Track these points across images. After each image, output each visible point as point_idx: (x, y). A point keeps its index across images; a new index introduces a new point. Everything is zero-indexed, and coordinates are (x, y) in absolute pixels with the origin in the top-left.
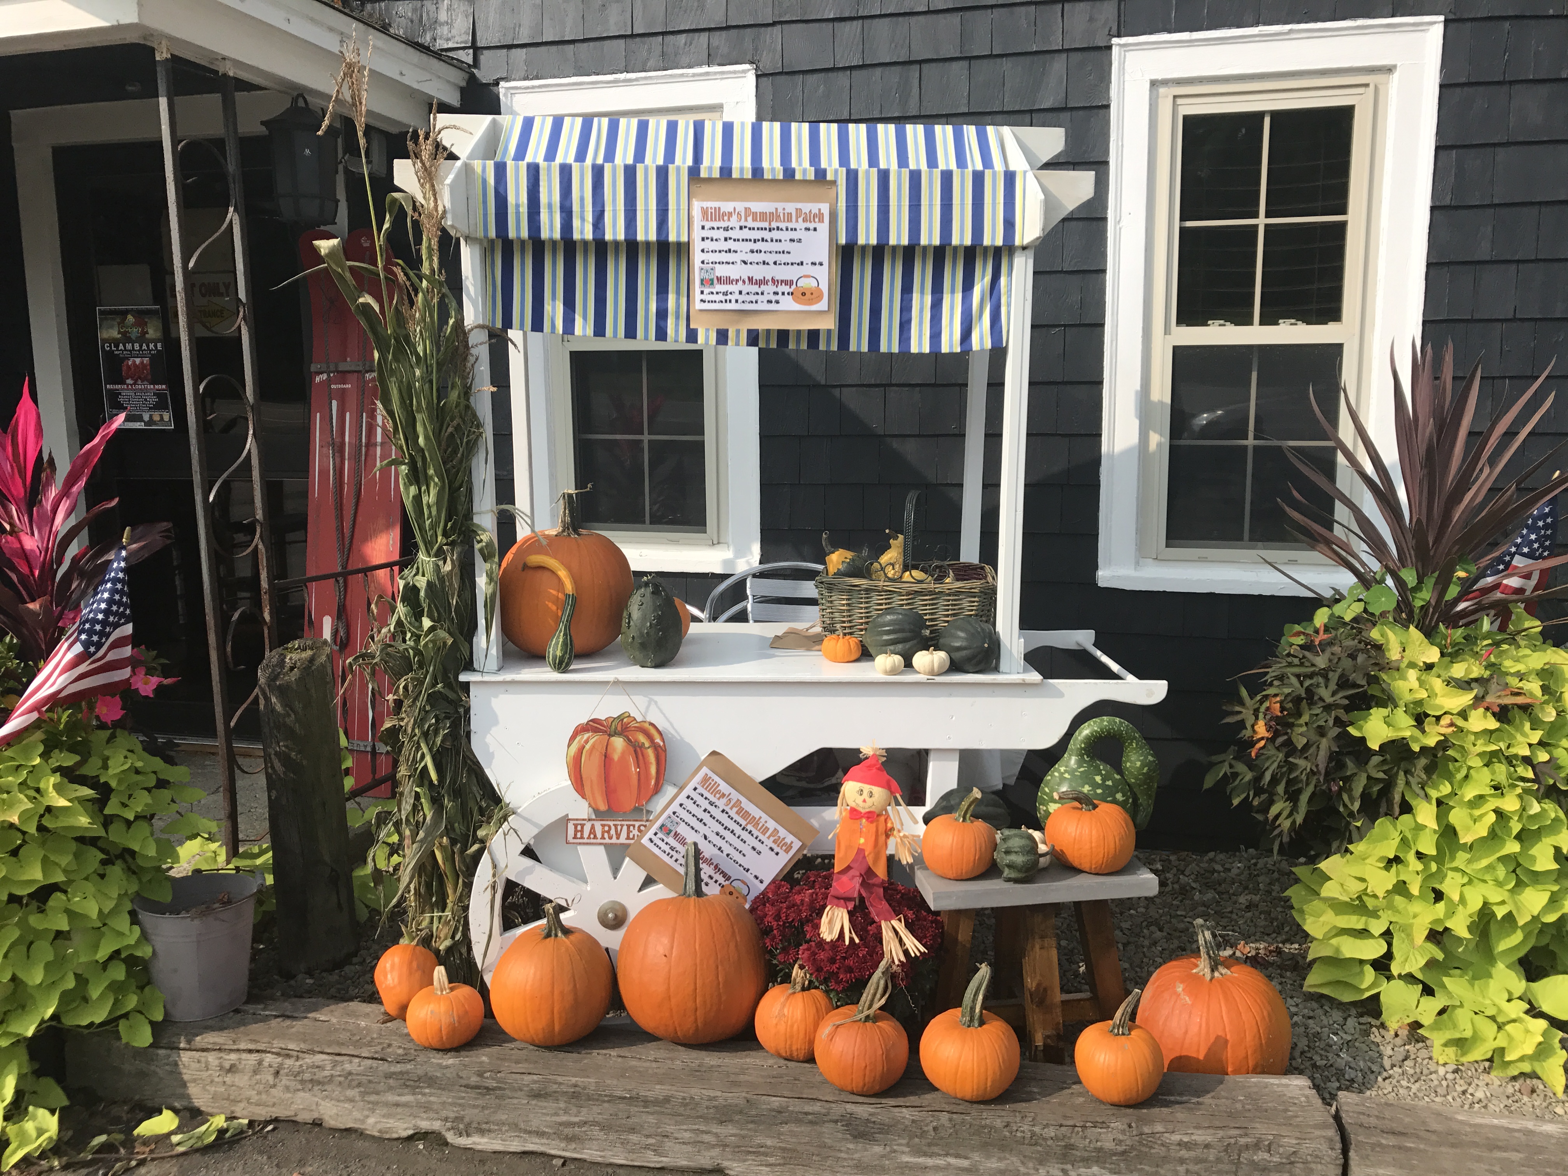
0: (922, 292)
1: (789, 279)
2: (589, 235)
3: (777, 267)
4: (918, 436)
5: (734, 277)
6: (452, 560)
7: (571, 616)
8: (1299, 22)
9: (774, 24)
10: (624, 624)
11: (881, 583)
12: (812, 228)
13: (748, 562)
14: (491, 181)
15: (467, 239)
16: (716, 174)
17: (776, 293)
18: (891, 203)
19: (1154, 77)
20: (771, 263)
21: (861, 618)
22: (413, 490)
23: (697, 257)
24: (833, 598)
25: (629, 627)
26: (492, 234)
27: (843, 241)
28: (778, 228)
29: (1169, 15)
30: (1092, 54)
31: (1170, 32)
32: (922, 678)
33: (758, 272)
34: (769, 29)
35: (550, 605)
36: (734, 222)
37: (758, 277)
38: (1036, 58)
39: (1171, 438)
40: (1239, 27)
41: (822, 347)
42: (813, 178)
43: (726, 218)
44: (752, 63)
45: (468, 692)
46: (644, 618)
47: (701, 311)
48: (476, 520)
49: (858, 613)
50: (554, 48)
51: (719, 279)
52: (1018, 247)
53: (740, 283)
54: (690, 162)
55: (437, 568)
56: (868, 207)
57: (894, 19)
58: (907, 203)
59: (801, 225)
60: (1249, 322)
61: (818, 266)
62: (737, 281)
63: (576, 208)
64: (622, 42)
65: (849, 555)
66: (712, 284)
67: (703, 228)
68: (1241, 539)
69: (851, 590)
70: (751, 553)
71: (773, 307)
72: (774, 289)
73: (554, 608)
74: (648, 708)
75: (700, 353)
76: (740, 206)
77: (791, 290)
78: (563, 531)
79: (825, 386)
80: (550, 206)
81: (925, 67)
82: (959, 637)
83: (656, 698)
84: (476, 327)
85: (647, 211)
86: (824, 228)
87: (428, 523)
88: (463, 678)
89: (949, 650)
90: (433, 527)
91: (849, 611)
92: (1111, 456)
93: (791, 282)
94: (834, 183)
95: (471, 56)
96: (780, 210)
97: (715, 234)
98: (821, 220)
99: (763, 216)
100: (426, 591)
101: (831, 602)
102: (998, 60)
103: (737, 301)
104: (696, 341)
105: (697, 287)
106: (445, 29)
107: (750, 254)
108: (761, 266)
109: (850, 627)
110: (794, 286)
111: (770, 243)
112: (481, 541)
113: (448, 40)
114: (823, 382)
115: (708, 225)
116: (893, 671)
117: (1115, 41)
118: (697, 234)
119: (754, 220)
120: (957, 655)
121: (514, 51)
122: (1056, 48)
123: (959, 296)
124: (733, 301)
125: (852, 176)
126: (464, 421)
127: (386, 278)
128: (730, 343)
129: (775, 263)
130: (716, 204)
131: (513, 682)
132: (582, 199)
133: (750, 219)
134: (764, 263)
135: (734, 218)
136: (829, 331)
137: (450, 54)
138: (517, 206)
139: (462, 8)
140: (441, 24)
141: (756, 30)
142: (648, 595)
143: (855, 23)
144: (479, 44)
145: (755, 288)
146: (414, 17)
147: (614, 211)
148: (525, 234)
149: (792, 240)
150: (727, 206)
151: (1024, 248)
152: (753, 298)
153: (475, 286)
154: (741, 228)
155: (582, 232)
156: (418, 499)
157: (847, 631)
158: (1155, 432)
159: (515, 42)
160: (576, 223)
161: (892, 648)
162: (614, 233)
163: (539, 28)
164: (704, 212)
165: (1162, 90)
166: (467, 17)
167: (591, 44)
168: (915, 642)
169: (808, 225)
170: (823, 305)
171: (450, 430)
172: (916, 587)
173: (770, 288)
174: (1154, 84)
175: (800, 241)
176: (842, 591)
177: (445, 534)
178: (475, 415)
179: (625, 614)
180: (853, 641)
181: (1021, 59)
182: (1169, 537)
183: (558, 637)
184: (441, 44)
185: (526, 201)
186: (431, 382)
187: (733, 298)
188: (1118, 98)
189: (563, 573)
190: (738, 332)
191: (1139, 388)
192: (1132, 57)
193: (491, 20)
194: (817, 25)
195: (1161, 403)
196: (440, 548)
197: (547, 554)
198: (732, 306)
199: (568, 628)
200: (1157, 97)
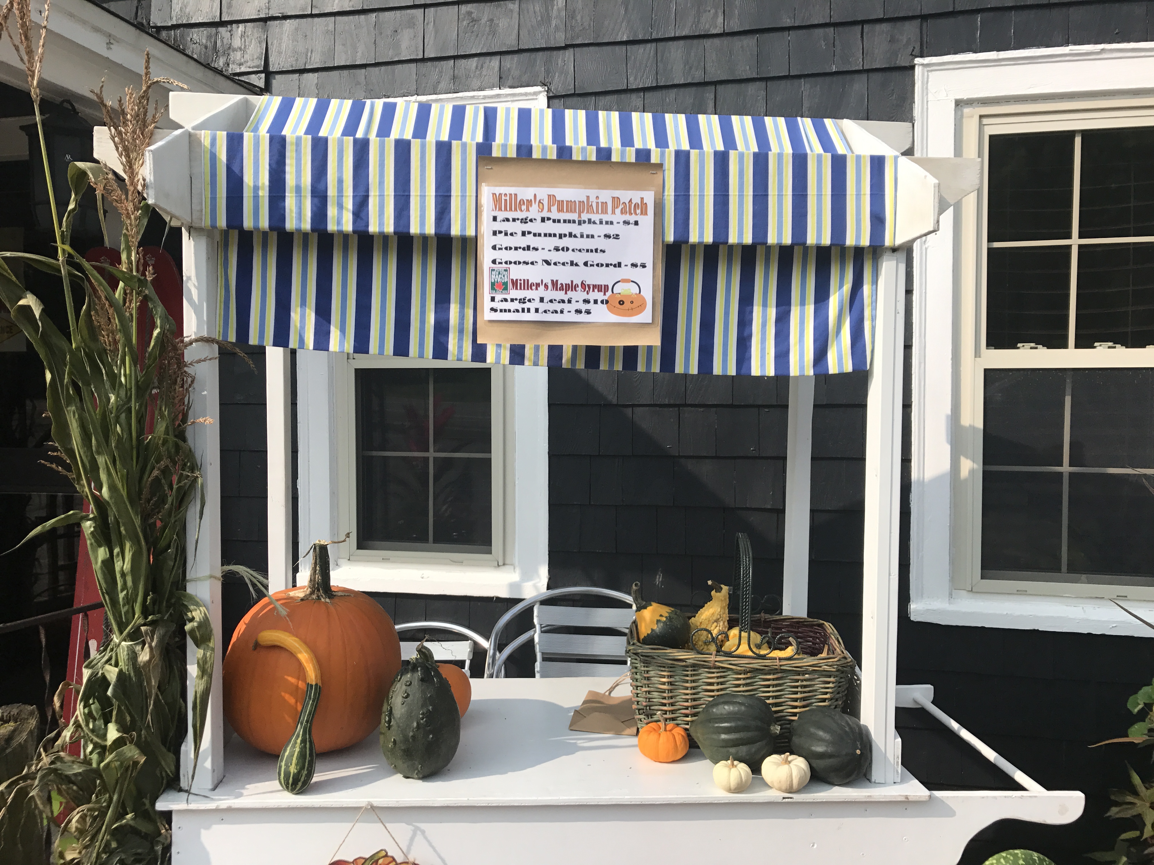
0: (765, 305)
1: (603, 283)
2: (348, 226)
3: (589, 268)
4: (716, 457)
5: (533, 280)
6: (150, 647)
7: (312, 715)
8: (1110, 42)
9: (566, 47)
10: (384, 724)
11: (713, 658)
12: (632, 221)
13: (535, 587)
14: (222, 156)
15: (190, 229)
16: (512, 153)
17: (586, 301)
18: (731, 193)
19: (959, 97)
20: (581, 264)
21: (687, 701)
22: (102, 553)
23: (486, 256)
24: (652, 673)
25: (389, 727)
26: (222, 222)
27: (670, 238)
28: (590, 221)
29: (975, 34)
30: (895, 75)
31: (975, 52)
32: (774, 795)
33: (564, 275)
34: (561, 52)
35: (287, 697)
36: (534, 212)
37: (564, 280)
38: (835, 78)
39: (985, 463)
40: (1048, 46)
41: (641, 368)
42: (633, 160)
43: (524, 207)
44: (544, 84)
45: (170, 823)
46: (409, 715)
47: (491, 321)
48: (191, 589)
49: (683, 695)
50: (345, 72)
51: (515, 283)
52: (887, 248)
53: (542, 287)
54: (480, 138)
55: (133, 656)
56: (702, 197)
57: (689, 42)
58: (751, 193)
59: (618, 217)
60: (1065, 346)
61: (639, 269)
62: (538, 285)
63: (332, 192)
64: (413, 66)
65: (665, 611)
66: (506, 289)
67: (495, 219)
68: (1058, 570)
69: (673, 666)
70: (539, 576)
71: (583, 318)
72: (584, 296)
73: (292, 701)
74: (412, 839)
75: (488, 371)
76: (543, 193)
77: (605, 298)
78: (312, 593)
79: (617, 405)
80: (298, 189)
81: (720, 88)
82: (821, 740)
83: (423, 826)
84: (196, 341)
85: (423, 197)
86: (647, 221)
87: (122, 595)
88: (161, 806)
89: (809, 757)
90: (130, 601)
91: (670, 691)
92: (921, 483)
93: (606, 287)
94: (660, 166)
95: (263, 80)
96: (593, 199)
97: (510, 227)
98: (644, 212)
99: (570, 206)
100: (116, 686)
101: (648, 679)
102: (796, 82)
103: (537, 310)
104: (484, 360)
105: (486, 292)
106: (238, 55)
107: (554, 253)
108: (568, 267)
109: (672, 712)
110: (609, 293)
111: (579, 240)
112: (192, 619)
113: (241, 64)
114: (615, 401)
115: (501, 215)
116: (740, 788)
117: (918, 61)
118: (487, 227)
119: (560, 210)
120: (820, 764)
121: (305, 75)
122: (857, 68)
123: (810, 309)
124: (533, 310)
125: (683, 159)
126: (175, 463)
127: (70, 274)
128: (526, 362)
129: (586, 264)
130: (512, 190)
131: (230, 810)
132: (340, 181)
133: (554, 209)
134: (572, 263)
135: (535, 207)
136: (650, 348)
137: (242, 78)
138: (256, 188)
139: (256, 35)
140: (234, 50)
141: (548, 53)
142: (416, 683)
143: (649, 46)
144: (271, 69)
145: (560, 295)
146: (209, 44)
147: (382, 196)
148: (264, 223)
149: (607, 236)
150: (526, 193)
151: (894, 250)
152: (558, 307)
153: (198, 288)
154: (543, 220)
155: (339, 222)
156: (108, 564)
157: (668, 716)
158: (967, 457)
159: (308, 67)
160: (332, 211)
161: (733, 750)
162: (381, 224)
163: (332, 52)
164: (497, 199)
165: (967, 111)
166: (260, 42)
167: (383, 68)
168: (764, 742)
169: (627, 217)
170: (646, 316)
171: (156, 473)
172: (757, 664)
173: (579, 295)
174: (959, 104)
175: (617, 237)
176: (662, 666)
177: (145, 613)
178: (190, 454)
179: (385, 708)
180: (679, 732)
181: (820, 79)
182: (984, 566)
183: (294, 746)
184: (234, 68)
185: (267, 183)
186: (129, 410)
187: (532, 306)
188: (922, 117)
189: (304, 657)
190: (537, 348)
191: (949, 412)
192: (935, 77)
193: (284, 46)
194: (609, 48)
195: (973, 428)
196: (137, 630)
197: (286, 629)
198: (532, 316)
199: (308, 731)
200: (962, 116)
